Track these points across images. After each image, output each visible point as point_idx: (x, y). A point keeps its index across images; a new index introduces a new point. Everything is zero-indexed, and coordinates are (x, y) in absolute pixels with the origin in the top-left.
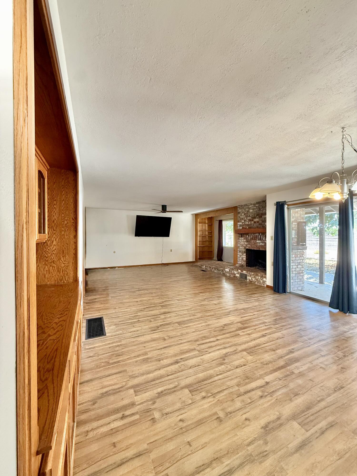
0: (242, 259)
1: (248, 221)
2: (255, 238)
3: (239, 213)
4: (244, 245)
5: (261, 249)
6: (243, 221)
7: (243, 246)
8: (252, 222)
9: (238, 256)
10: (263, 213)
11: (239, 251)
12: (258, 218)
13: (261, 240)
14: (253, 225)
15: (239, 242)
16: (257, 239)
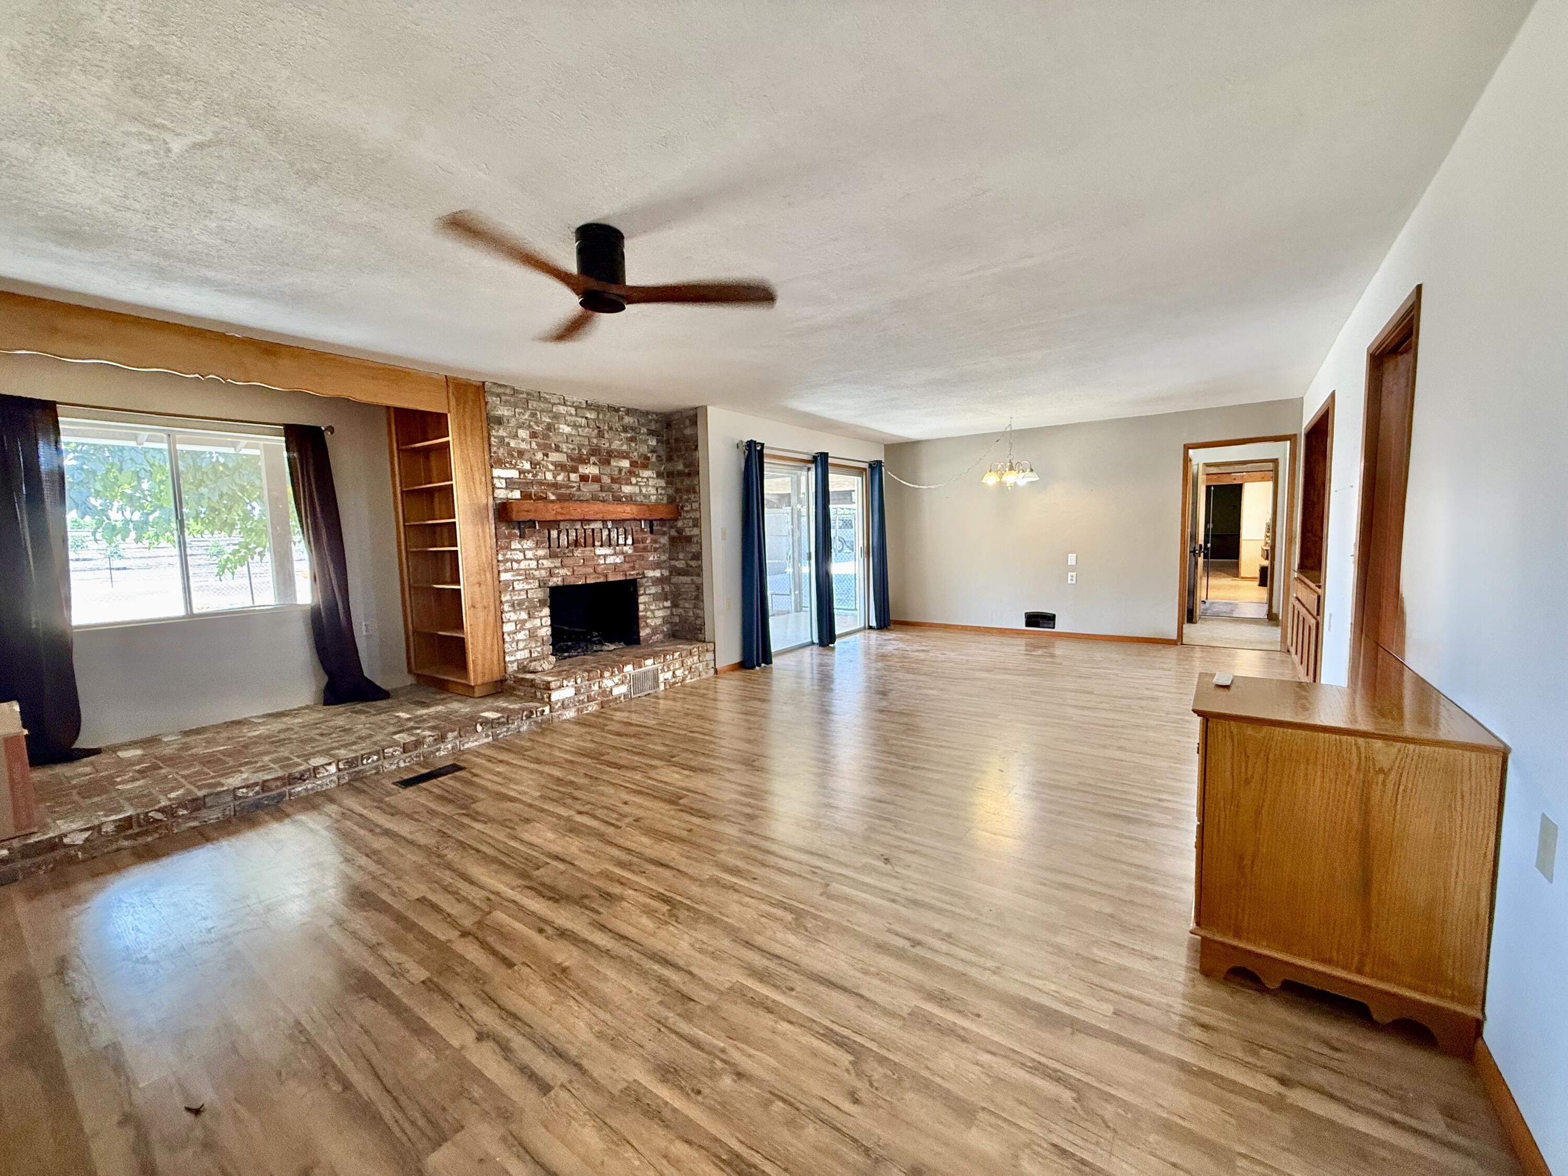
0: (532, 635)
1: (551, 467)
2: (590, 541)
3: (499, 421)
4: (537, 573)
5: (611, 578)
6: (527, 466)
7: (534, 578)
8: (574, 476)
9: (508, 627)
10: (611, 451)
11: (513, 606)
12: (594, 464)
13: (610, 545)
14: (579, 489)
15: (507, 560)
16: (597, 543)
